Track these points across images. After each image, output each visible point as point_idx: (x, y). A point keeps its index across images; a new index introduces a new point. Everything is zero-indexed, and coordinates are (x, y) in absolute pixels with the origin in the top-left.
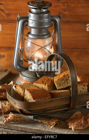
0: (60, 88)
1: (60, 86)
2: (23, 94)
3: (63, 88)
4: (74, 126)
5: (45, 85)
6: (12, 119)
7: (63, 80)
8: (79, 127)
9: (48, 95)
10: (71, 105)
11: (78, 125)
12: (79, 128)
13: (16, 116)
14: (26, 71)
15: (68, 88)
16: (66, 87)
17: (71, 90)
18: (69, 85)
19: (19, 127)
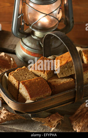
0: (62, 77)
1: (62, 74)
2: (18, 87)
3: (65, 76)
4: (79, 129)
5: (44, 73)
6: (5, 118)
7: (66, 67)
8: (85, 129)
9: (48, 91)
10: (76, 99)
11: (84, 127)
12: (85, 131)
13: (10, 113)
14: (28, 38)
15: (72, 76)
16: (70, 75)
17: (76, 78)
18: (73, 73)
19: (13, 129)
